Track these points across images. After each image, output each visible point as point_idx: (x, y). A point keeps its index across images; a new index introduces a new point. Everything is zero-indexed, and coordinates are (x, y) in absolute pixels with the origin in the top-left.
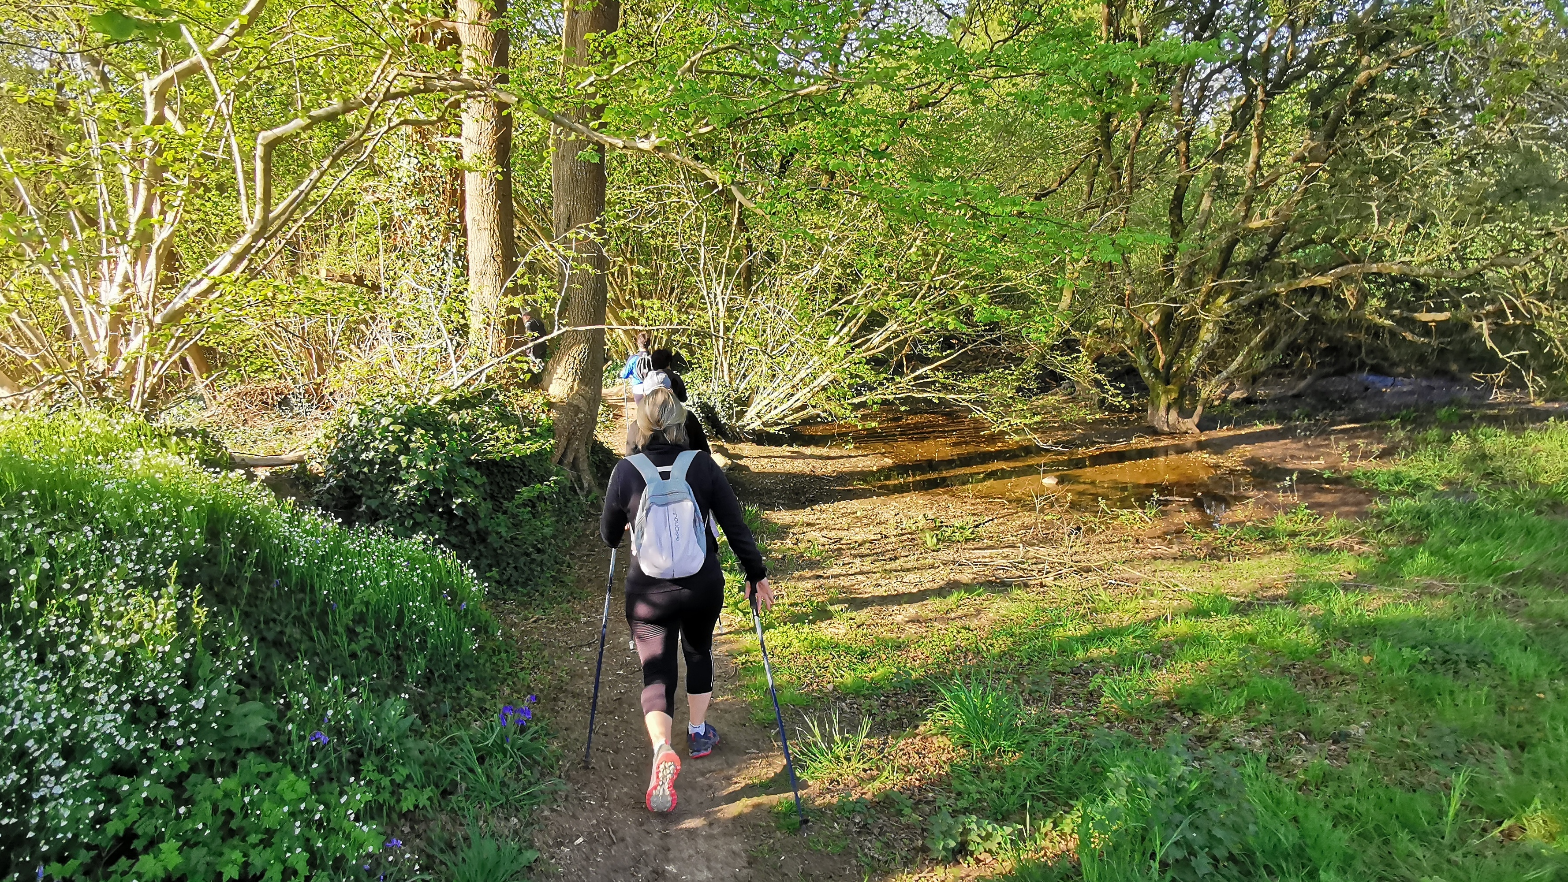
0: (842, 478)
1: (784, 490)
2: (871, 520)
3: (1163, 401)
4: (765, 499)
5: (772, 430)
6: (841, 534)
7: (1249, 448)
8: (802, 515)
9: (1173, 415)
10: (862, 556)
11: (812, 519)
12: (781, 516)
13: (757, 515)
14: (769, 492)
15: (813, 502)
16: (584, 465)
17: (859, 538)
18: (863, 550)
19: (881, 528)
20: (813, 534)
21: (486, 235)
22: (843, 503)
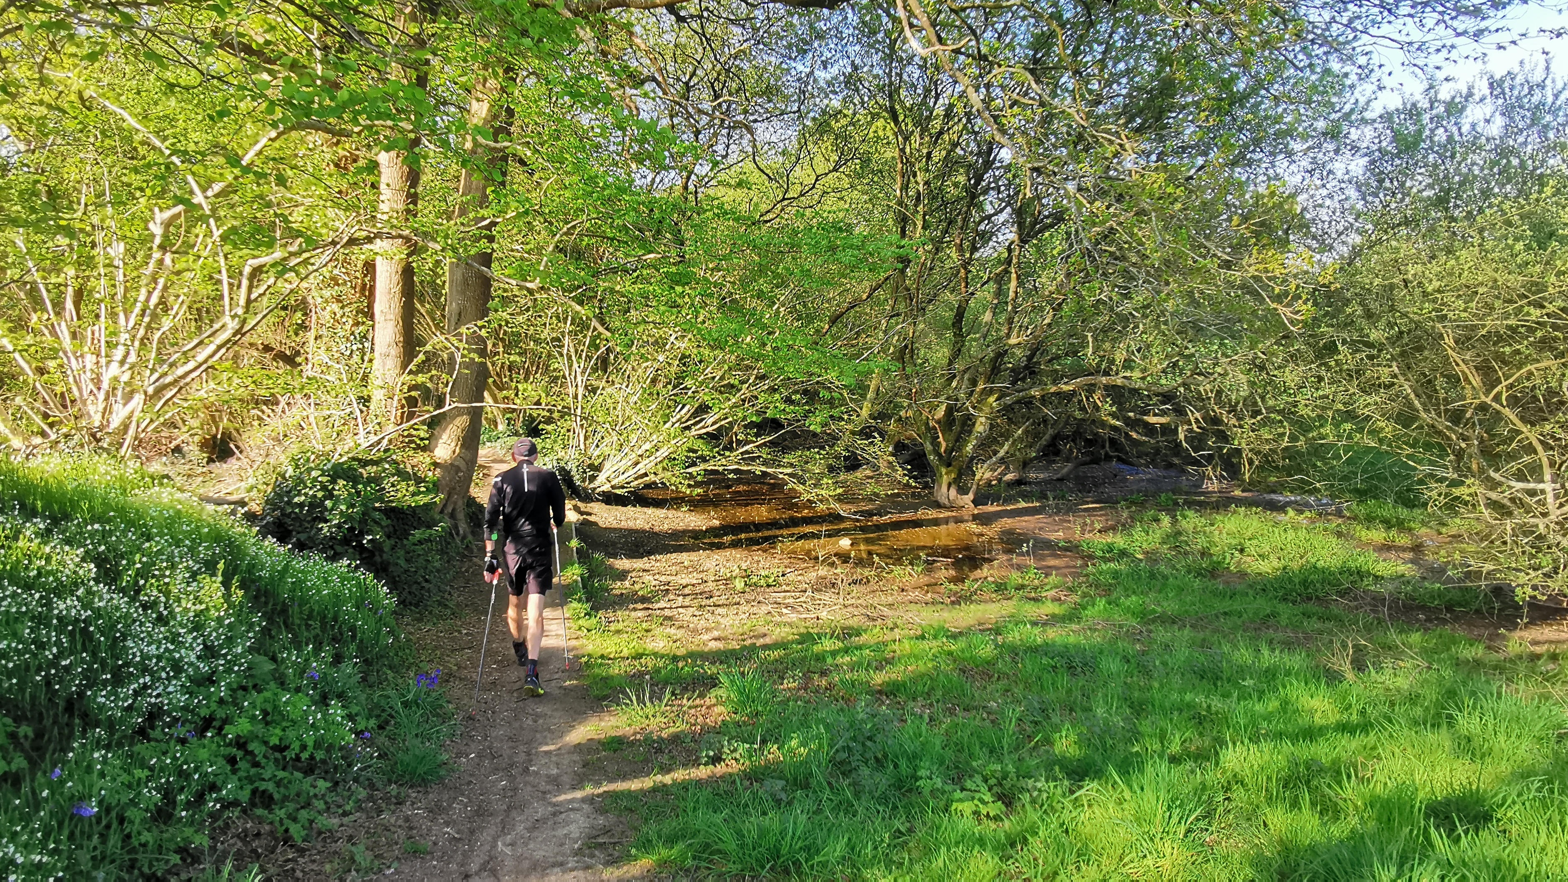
0: (676, 535)
1: (626, 542)
2: (695, 568)
3: (945, 479)
4: (610, 550)
5: (619, 492)
6: (670, 578)
7: (1009, 521)
8: (639, 564)
9: (953, 492)
10: (685, 596)
11: (647, 566)
12: (622, 564)
13: (602, 562)
14: (614, 544)
15: (649, 553)
16: (461, 515)
17: (684, 582)
18: (687, 591)
19: (703, 575)
20: (647, 578)
21: (392, 324)
22: (674, 555)
